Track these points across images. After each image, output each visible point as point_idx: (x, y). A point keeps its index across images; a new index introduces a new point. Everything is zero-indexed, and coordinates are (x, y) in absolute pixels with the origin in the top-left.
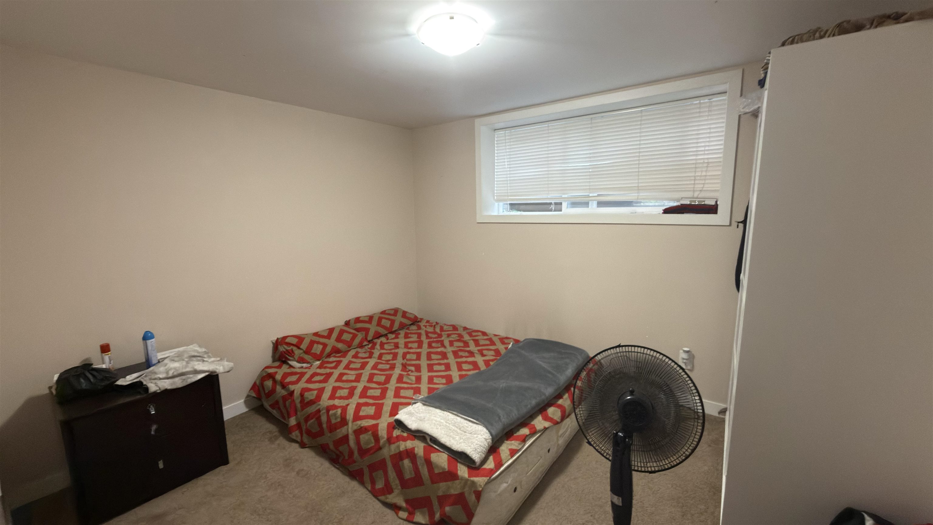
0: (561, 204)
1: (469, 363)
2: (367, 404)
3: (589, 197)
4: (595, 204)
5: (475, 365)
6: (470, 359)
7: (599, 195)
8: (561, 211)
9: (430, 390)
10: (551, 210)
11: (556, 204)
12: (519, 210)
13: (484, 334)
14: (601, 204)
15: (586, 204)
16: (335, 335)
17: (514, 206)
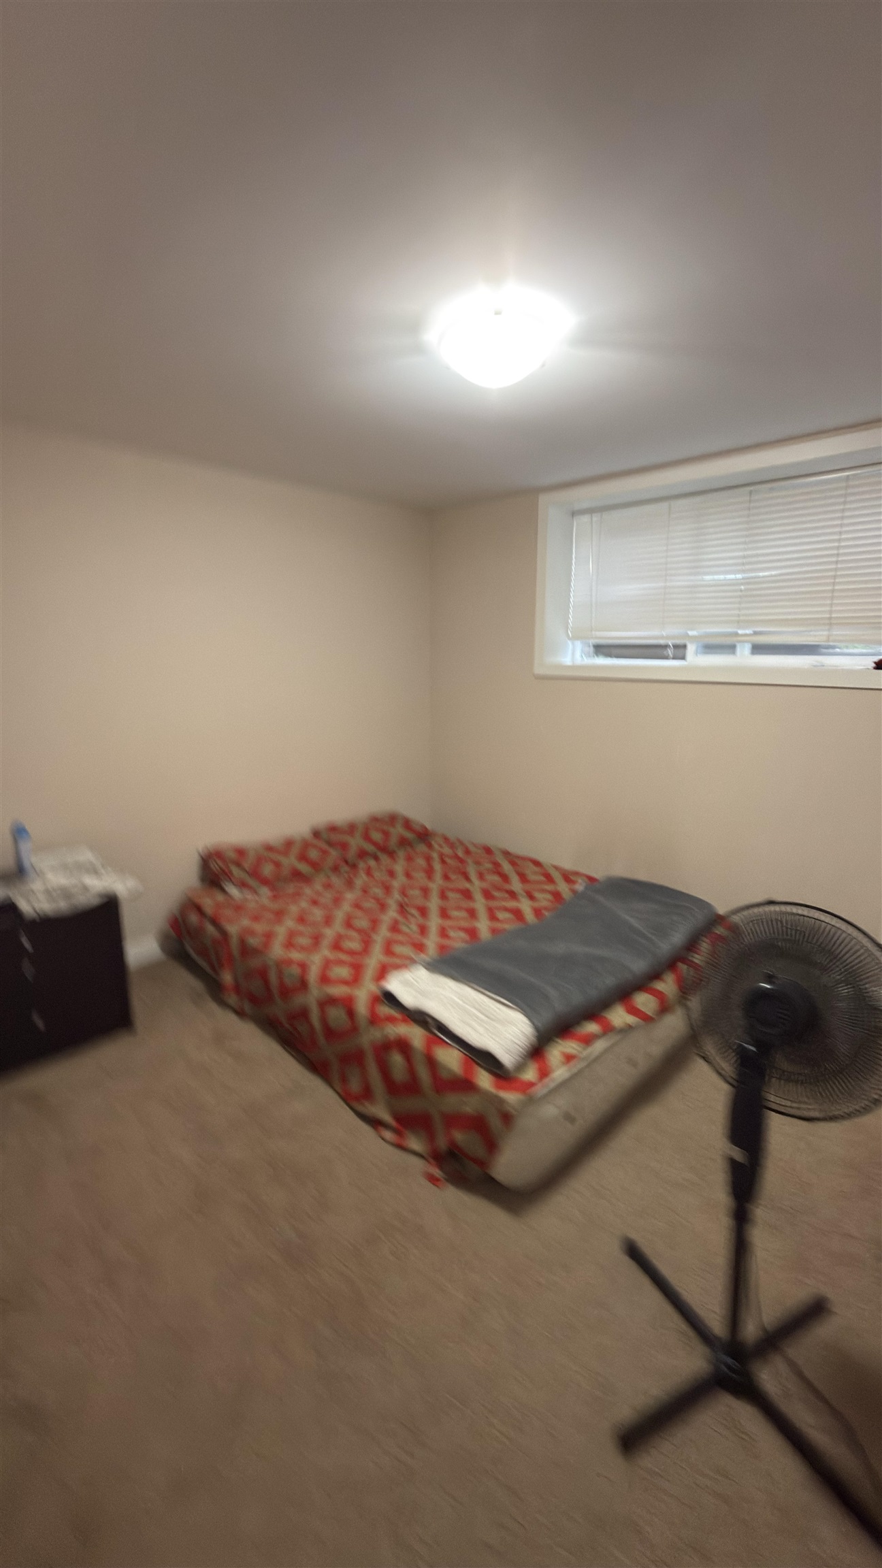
0: (684, 647)
1: (506, 909)
2: (340, 963)
3: (736, 634)
4: (747, 648)
5: (518, 914)
6: (512, 904)
7: (756, 633)
8: (683, 658)
9: (442, 948)
10: (666, 658)
11: (676, 647)
12: (609, 655)
13: (537, 863)
14: (758, 649)
15: (731, 649)
16: (295, 851)
17: (601, 649)
